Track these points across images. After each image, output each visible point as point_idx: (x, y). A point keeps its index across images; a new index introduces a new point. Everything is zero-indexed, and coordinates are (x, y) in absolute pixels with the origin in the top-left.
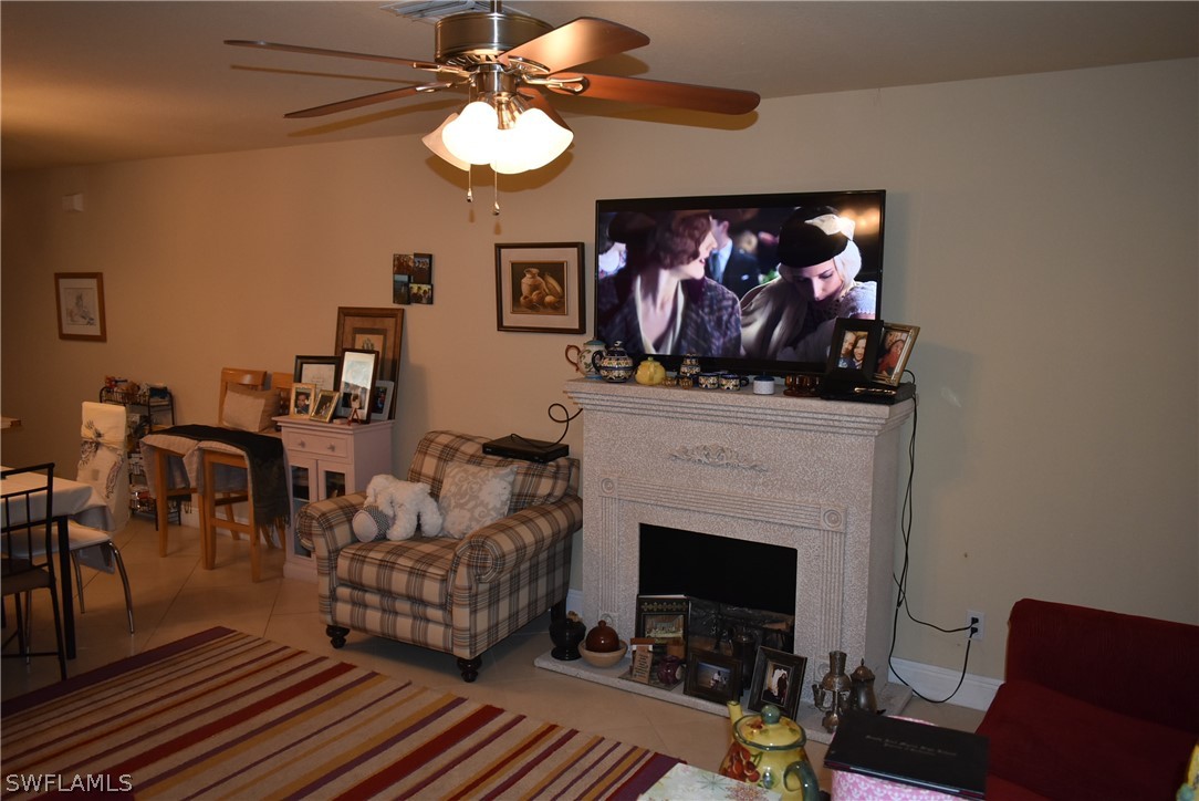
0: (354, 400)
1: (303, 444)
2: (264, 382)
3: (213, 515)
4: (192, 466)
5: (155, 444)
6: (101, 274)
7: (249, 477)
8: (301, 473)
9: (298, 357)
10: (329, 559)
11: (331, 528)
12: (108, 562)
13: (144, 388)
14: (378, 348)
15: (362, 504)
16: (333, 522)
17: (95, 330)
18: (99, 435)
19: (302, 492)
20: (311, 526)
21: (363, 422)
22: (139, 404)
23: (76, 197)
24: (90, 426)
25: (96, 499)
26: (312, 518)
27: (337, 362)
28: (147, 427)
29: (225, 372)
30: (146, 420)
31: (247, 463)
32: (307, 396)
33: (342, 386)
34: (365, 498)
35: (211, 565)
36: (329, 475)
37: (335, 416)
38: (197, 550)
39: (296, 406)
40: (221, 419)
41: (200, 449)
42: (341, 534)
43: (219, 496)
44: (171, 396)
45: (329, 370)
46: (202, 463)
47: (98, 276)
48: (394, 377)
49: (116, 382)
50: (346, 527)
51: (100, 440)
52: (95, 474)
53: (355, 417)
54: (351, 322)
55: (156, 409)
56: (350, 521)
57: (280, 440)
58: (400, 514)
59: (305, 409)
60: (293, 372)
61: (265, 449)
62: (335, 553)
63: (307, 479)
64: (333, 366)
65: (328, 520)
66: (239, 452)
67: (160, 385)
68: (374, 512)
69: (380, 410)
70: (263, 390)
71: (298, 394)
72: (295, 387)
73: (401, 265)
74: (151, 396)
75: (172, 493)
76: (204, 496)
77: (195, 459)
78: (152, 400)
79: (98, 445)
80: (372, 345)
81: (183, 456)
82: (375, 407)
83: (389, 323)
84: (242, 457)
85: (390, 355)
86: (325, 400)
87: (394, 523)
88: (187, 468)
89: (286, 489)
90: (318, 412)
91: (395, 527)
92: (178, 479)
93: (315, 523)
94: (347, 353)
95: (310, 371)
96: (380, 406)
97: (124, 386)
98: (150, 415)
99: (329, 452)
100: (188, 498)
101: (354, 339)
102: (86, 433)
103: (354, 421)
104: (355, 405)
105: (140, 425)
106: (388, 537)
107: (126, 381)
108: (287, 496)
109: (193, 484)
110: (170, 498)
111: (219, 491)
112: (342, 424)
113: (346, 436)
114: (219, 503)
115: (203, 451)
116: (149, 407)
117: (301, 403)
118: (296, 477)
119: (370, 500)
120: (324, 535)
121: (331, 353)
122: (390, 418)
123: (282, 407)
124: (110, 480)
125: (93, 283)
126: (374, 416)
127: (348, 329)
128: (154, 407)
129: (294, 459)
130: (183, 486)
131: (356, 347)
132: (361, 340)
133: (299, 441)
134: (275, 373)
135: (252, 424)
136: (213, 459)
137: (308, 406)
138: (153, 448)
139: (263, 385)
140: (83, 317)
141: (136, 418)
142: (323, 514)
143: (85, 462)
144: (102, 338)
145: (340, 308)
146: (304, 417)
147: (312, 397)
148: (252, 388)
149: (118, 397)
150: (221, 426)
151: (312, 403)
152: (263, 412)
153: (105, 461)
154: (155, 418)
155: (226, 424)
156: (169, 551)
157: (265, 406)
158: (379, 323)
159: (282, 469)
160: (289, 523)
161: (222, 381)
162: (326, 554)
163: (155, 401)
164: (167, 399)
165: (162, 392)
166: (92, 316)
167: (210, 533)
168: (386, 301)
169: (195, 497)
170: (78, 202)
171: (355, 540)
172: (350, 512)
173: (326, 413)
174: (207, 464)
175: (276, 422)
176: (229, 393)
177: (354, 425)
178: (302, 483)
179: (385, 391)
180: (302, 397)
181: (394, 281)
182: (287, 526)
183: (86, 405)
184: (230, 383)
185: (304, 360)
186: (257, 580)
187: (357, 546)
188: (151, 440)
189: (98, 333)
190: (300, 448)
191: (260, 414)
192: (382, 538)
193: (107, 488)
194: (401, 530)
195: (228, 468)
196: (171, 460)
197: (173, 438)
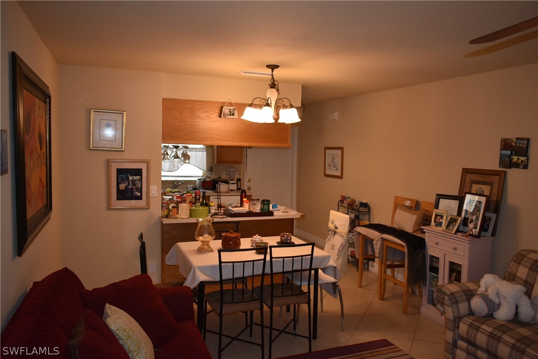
0: (470, 222)
1: (437, 244)
2: (416, 206)
3: (385, 272)
4: (377, 246)
5: (360, 232)
6: (343, 148)
7: (406, 258)
8: (434, 259)
9: (437, 195)
10: (454, 321)
11: (457, 303)
12: (335, 292)
13: (357, 203)
14: (487, 193)
15: (477, 290)
16: (459, 299)
17: (338, 173)
18: (336, 228)
19: (435, 270)
20: (444, 299)
21: (475, 236)
22: (354, 209)
23: (335, 113)
24: (333, 223)
25: (332, 263)
26: (445, 294)
27: (461, 200)
28: (357, 221)
29: (396, 198)
30: (357, 217)
31: (406, 250)
32: (442, 217)
33: (463, 213)
34: (479, 287)
35: (382, 298)
36: (451, 263)
37: (458, 231)
38: (376, 287)
39: (435, 222)
40: (392, 222)
41: (382, 238)
42: (463, 307)
43: (389, 263)
44: (369, 207)
45: (455, 204)
46: (382, 245)
47: (341, 149)
48: (496, 211)
49: (346, 198)
50: (466, 304)
51: (336, 230)
52: (333, 247)
53: (471, 233)
54: (469, 177)
55: (361, 213)
56: (469, 300)
57: (424, 239)
58: (504, 303)
59: (440, 224)
60: (434, 202)
61: (416, 244)
62: (458, 319)
63: (438, 263)
64: (458, 201)
65: (455, 298)
66: (402, 243)
67: (365, 201)
68: (485, 297)
69: (486, 230)
70: (415, 210)
71: (436, 215)
72: (435, 211)
73: (506, 144)
74: (360, 207)
75: (366, 257)
76: (382, 262)
77: (379, 243)
78: (360, 208)
79: (335, 233)
80: (483, 191)
81: (373, 240)
82: (483, 228)
83: (496, 179)
84: (403, 246)
85: (494, 198)
86: (452, 221)
87: (499, 308)
88: (375, 247)
89: (425, 266)
90: (447, 227)
91: (499, 310)
92: (370, 250)
93: (446, 297)
94: (467, 195)
95: (443, 203)
96: (486, 227)
97: (348, 200)
98: (359, 215)
99: (453, 251)
100: (373, 260)
101: (471, 187)
102: (331, 226)
103: (470, 235)
104: (471, 226)
105: (354, 219)
106: (495, 316)
107: (350, 198)
108: (426, 270)
109: (377, 255)
110: (365, 259)
111: (389, 260)
112: (462, 236)
113: (464, 244)
114: (389, 266)
115: (383, 240)
116: (359, 212)
117: (438, 220)
118: (431, 261)
119: (482, 289)
120: (451, 306)
121: (456, 193)
122: (492, 235)
123: (425, 220)
124: (339, 252)
125: (339, 152)
126: (483, 233)
127: (468, 181)
128: (360, 212)
129: (431, 251)
130: (371, 254)
131: (472, 192)
132: (475, 188)
133: (435, 242)
134: (423, 202)
135: (409, 228)
136: (388, 244)
137: (442, 222)
138: (359, 234)
139: (415, 207)
140: (334, 167)
141: (353, 216)
142: (452, 294)
143: (329, 240)
144: (341, 177)
145: (463, 168)
146: (439, 229)
147: (445, 218)
148: (409, 208)
149: (346, 205)
150: (392, 226)
151: (444, 222)
152: (415, 222)
153: (337, 241)
154: (361, 217)
155: (395, 226)
156: (362, 285)
157: (417, 219)
158: (488, 179)
159: (424, 255)
160: (425, 285)
161: (394, 202)
162: (452, 318)
163: (362, 209)
164: (367, 208)
165: (365, 205)
166: (338, 167)
167: (383, 281)
168: (494, 165)
169: (377, 260)
170: (336, 116)
171: (471, 313)
172: (469, 295)
173: (453, 229)
174: (385, 246)
175: (423, 229)
176: (398, 210)
177: (470, 238)
178: (435, 265)
179: (490, 219)
180: (438, 217)
181: (501, 155)
182: (424, 287)
183: (332, 212)
184: (398, 204)
185: (440, 196)
186: (406, 313)
187: (473, 318)
188: (359, 229)
189: (340, 175)
190: (435, 246)
191: (414, 223)
192: (490, 316)
193: (338, 255)
194: (504, 313)
195: (395, 250)
196: (367, 241)
197: (369, 230)
